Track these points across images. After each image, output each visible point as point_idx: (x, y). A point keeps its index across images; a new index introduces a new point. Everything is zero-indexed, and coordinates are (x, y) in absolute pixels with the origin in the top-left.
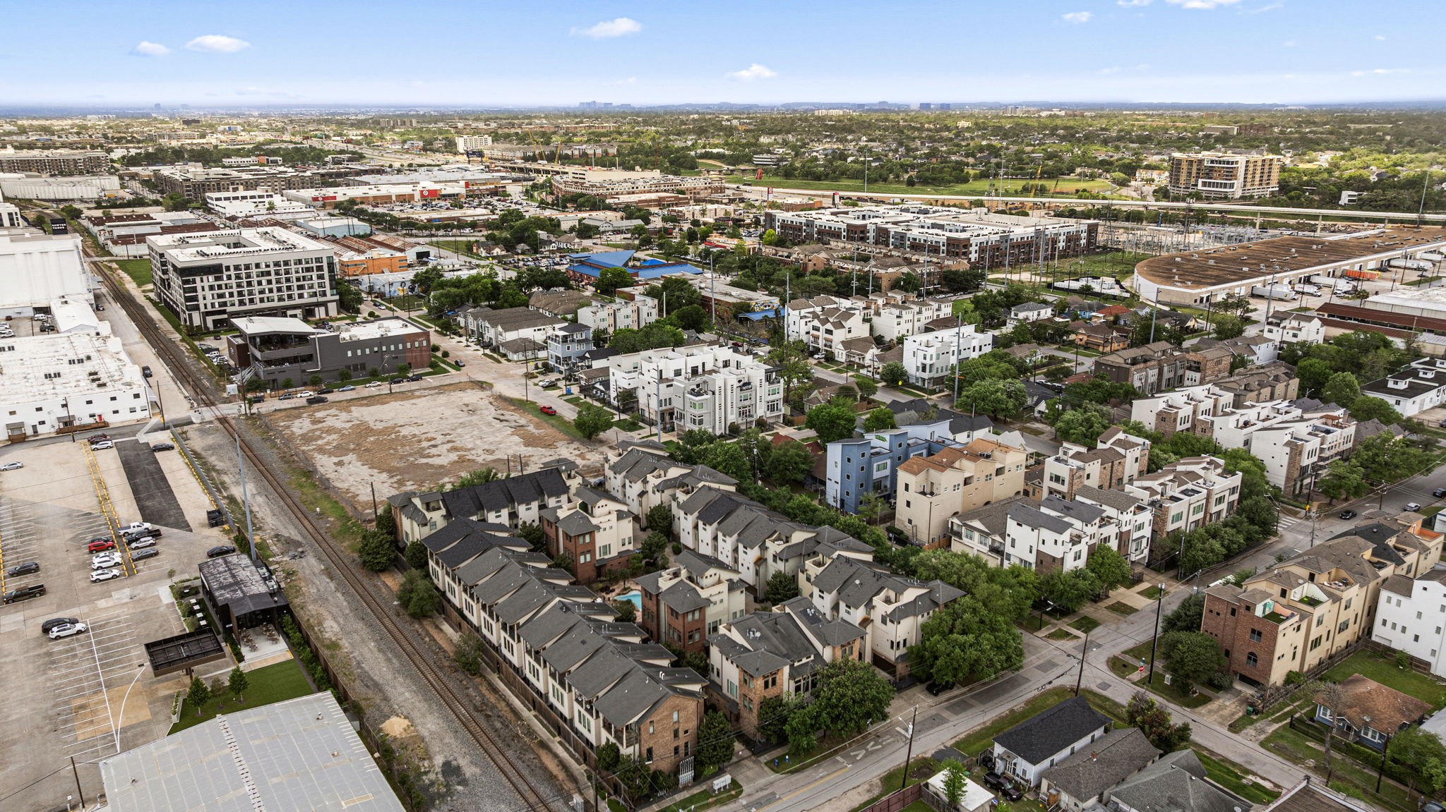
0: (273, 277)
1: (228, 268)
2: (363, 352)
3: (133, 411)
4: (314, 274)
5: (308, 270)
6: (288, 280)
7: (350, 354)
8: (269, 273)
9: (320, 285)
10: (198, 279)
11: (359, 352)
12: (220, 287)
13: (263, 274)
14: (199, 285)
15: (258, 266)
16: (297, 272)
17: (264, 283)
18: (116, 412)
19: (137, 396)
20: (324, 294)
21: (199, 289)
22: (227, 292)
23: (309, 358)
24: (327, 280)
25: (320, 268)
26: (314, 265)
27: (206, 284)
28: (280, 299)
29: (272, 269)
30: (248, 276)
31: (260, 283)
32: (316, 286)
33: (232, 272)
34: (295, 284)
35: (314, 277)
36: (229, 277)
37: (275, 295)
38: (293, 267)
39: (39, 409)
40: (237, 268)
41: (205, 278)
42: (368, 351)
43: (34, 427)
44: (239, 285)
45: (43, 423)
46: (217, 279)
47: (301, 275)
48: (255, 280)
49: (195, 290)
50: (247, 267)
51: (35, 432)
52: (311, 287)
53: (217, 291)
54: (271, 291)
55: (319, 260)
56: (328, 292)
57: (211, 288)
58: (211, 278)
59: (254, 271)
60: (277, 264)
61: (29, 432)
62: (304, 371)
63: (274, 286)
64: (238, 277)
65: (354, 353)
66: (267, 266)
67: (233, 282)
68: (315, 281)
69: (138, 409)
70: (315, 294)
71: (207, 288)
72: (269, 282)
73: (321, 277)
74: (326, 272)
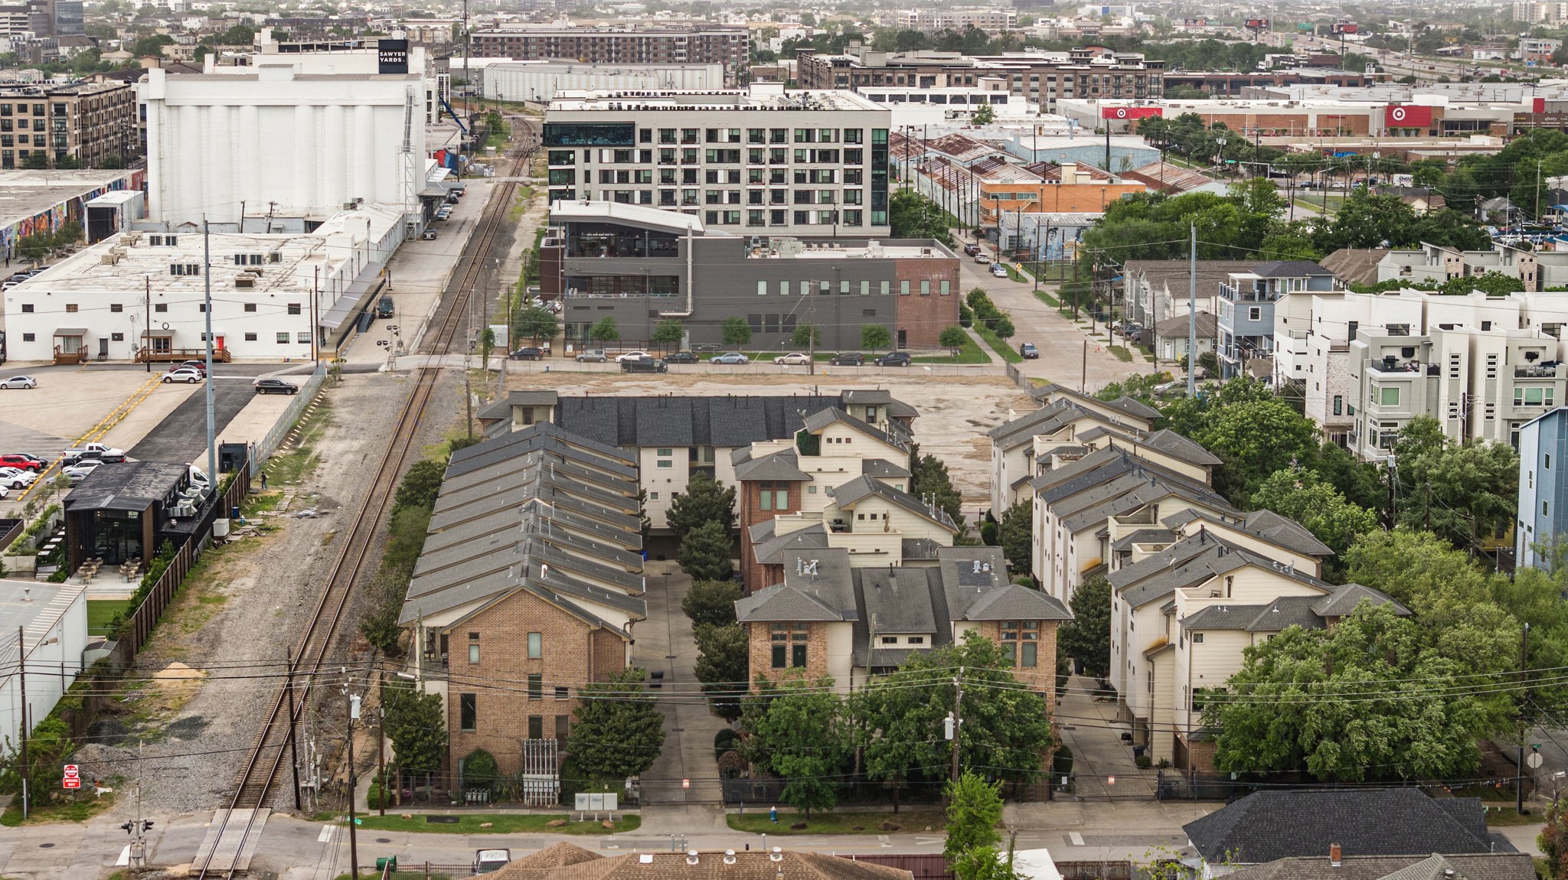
0: (744, 166)
1: (646, 135)
2: (795, 289)
3: (283, 339)
4: (839, 168)
5: (826, 156)
6: (778, 177)
7: (762, 288)
8: (735, 156)
9: (850, 197)
10: (580, 153)
11: (785, 288)
12: (623, 177)
13: (721, 156)
14: (580, 167)
15: (712, 135)
16: (799, 160)
17: (722, 177)
18: (251, 337)
19: (294, 309)
20: (856, 219)
21: (580, 177)
22: (637, 189)
23: (671, 285)
24: (866, 186)
25: (854, 156)
26: (842, 146)
27: (595, 167)
28: (755, 220)
29: (744, 146)
30: (690, 157)
31: (712, 177)
32: (839, 197)
33: (655, 146)
34: (790, 187)
35: (838, 177)
36: (646, 156)
37: (744, 208)
38: (790, 146)
39: (117, 308)
40: (667, 136)
41: (594, 152)
42: (805, 288)
43: (104, 342)
44: (667, 179)
45: (118, 337)
46: (622, 157)
47: (807, 166)
48: (702, 167)
49: (570, 176)
50: (690, 136)
51: (104, 353)
52: (829, 199)
53: (616, 186)
54: (735, 198)
55: (852, 135)
56: (867, 216)
57: (605, 177)
58: (608, 154)
59: (702, 146)
60: (756, 136)
61: (94, 351)
62: (653, 314)
63: (744, 187)
64: (668, 158)
65: (773, 288)
66: (735, 138)
67: (655, 168)
68: (840, 185)
69: (293, 338)
70: (834, 217)
71: (595, 177)
72: (734, 177)
73: (853, 177)
74: (866, 166)
